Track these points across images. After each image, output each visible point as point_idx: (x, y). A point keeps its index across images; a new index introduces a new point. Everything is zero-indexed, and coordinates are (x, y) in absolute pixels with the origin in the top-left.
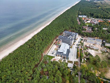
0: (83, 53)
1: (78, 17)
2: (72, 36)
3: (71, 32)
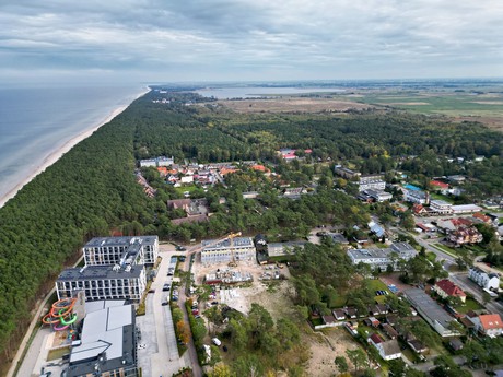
0: (202, 316)
1: (139, 166)
2: (134, 254)
3: (122, 240)
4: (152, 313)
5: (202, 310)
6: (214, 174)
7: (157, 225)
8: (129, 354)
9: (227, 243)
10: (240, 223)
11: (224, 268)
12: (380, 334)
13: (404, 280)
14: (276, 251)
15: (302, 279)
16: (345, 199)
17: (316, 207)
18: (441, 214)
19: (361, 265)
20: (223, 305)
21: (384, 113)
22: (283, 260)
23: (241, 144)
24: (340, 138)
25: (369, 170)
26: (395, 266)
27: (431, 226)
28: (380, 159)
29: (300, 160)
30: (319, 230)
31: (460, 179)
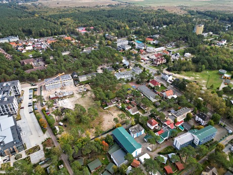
0: (51, 114)
2: (7, 91)
4: (25, 118)
5: (51, 112)
6: (44, 43)
7: (17, 75)
8: (17, 139)
9: (58, 79)
10: (63, 68)
11: (58, 91)
12: (130, 106)
13: (138, 83)
14: (83, 79)
15: (96, 90)
16: (111, 51)
17: (99, 56)
18: (151, 53)
19: (121, 79)
20: (61, 107)
21: (125, 6)
22: (87, 83)
23: (56, 26)
24: (106, 20)
25: (120, 36)
26: (134, 78)
27: (147, 59)
28: (125, 30)
29: (88, 33)
30: (102, 67)
31: (157, 36)
